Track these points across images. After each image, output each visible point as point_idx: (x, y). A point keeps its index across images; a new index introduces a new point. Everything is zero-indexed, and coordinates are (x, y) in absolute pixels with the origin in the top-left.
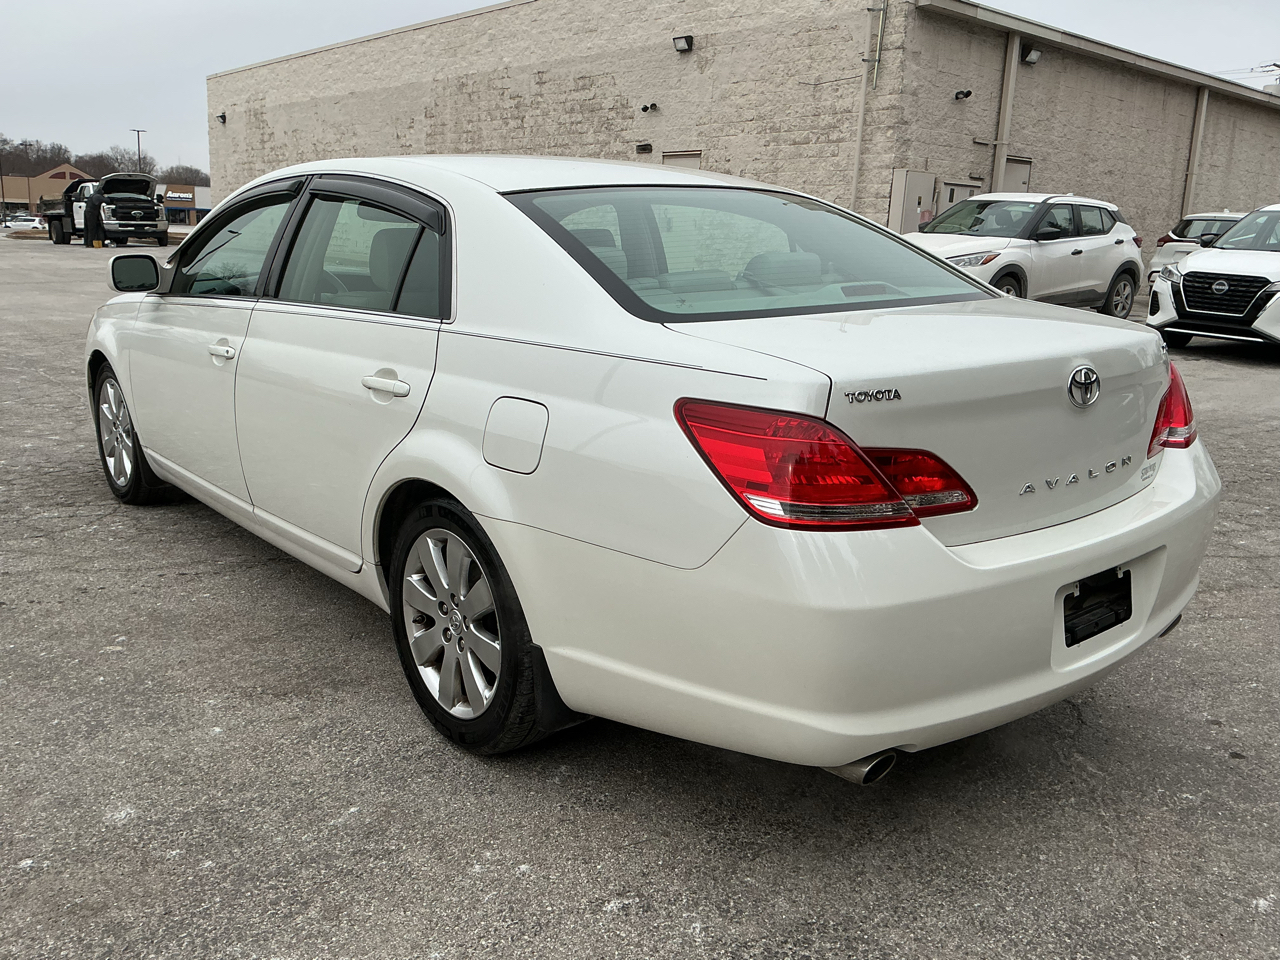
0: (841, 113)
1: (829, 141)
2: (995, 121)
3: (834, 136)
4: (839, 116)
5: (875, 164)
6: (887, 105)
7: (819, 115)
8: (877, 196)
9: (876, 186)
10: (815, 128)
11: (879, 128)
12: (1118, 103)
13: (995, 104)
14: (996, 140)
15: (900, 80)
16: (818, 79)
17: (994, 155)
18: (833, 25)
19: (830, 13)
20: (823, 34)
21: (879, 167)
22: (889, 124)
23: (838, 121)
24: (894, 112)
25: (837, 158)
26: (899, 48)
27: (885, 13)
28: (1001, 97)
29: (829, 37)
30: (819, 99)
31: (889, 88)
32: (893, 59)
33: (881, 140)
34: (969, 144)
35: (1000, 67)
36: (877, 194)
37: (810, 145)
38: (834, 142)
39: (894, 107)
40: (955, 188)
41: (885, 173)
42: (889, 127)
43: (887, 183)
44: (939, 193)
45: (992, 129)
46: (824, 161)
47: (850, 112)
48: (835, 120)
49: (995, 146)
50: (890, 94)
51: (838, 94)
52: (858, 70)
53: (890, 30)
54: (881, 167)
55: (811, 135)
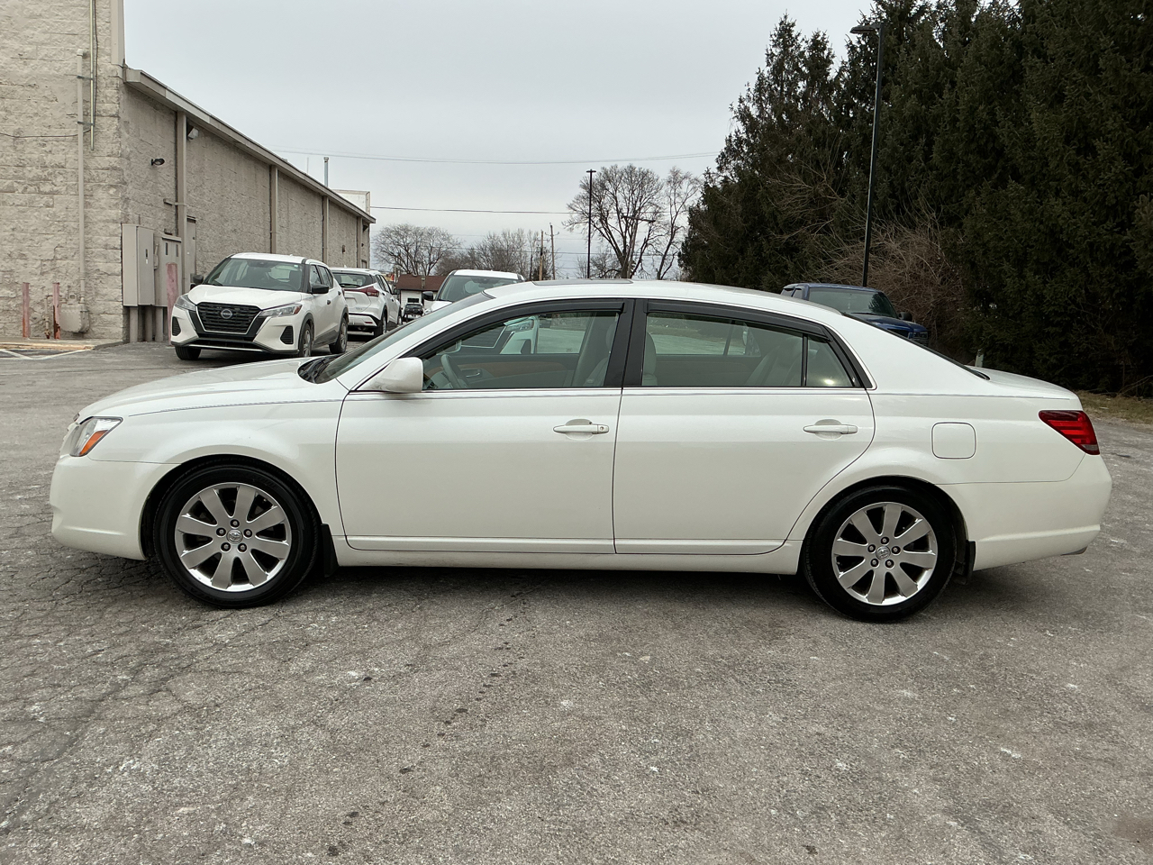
0: (52, 167)
1: (40, 192)
2: (174, 185)
3: (47, 188)
4: (50, 170)
5: (99, 218)
6: (107, 166)
7: (24, 166)
8: (106, 247)
9: (104, 238)
10: (20, 178)
11: (100, 186)
12: (234, 175)
13: (173, 171)
14: (177, 201)
15: (118, 145)
16: (19, 131)
17: (177, 215)
18: (32, 83)
19: (26, 71)
20: (20, 90)
21: (104, 221)
22: (111, 183)
23: (50, 174)
24: (116, 173)
25: (54, 209)
26: (113, 116)
27: (96, 83)
28: (176, 165)
29: (27, 94)
30: (23, 151)
31: (107, 151)
32: (108, 126)
33: (102, 196)
34: (161, 205)
35: (173, 140)
36: (107, 245)
37: (16, 193)
38: (45, 193)
39: (115, 169)
40: (169, 243)
41: (113, 227)
42: (112, 186)
43: (116, 236)
44: (159, 246)
45: (173, 192)
46: (36, 210)
47: (63, 167)
48: (46, 173)
49: (177, 206)
50: (108, 156)
51: (47, 148)
52: (67, 130)
53: (101, 98)
54: (108, 221)
55: (16, 185)
